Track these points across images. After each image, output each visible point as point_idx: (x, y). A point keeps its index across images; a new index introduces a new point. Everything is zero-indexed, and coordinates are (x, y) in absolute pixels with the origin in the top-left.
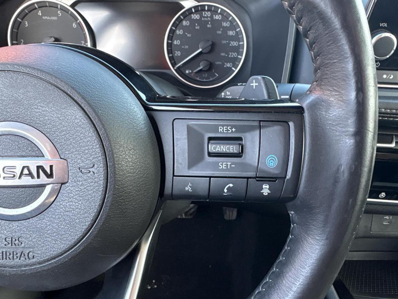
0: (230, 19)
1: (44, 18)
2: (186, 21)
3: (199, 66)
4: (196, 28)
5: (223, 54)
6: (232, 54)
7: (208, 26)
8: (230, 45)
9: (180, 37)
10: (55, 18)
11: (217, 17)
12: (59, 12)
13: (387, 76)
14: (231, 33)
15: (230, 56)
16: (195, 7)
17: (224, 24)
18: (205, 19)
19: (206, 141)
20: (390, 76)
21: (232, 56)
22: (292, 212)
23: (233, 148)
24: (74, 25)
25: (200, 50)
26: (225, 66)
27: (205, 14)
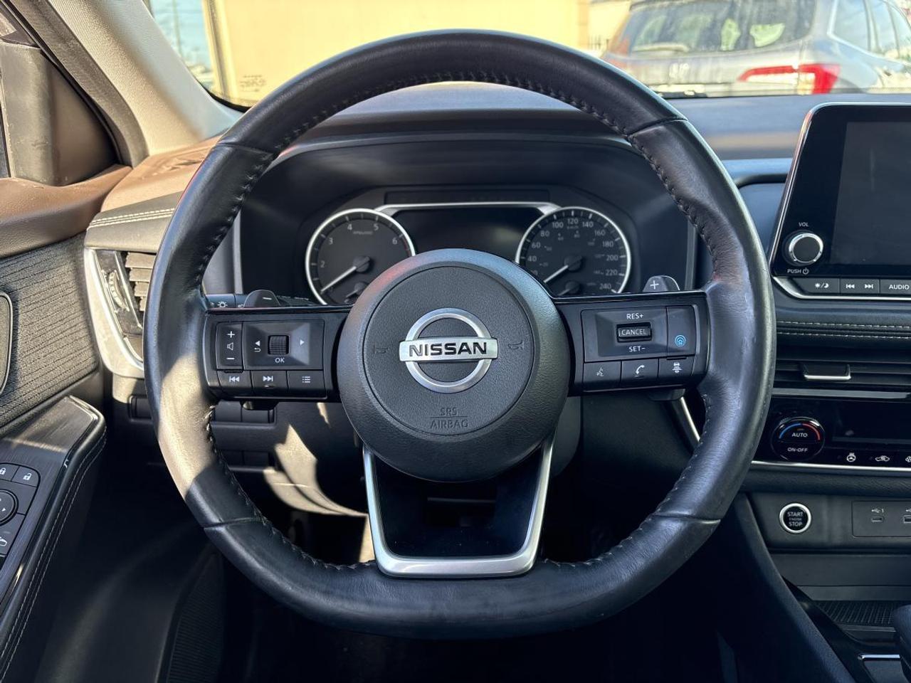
0: (606, 225)
1: (355, 233)
2: (545, 231)
3: (565, 289)
4: (559, 239)
5: (597, 272)
6: (610, 272)
7: (576, 236)
8: (608, 260)
9: (535, 252)
10: (370, 233)
11: (587, 225)
12: (375, 225)
13: (821, 284)
14: (607, 244)
15: (607, 274)
16: (558, 213)
17: (598, 233)
18: (572, 227)
19: (615, 329)
20: (825, 285)
21: (611, 274)
22: (705, 395)
23: (642, 332)
24: (395, 241)
25: (566, 267)
26: (601, 288)
27: (571, 221)
